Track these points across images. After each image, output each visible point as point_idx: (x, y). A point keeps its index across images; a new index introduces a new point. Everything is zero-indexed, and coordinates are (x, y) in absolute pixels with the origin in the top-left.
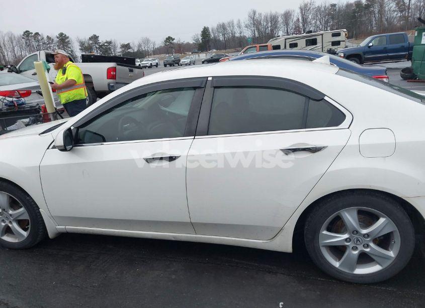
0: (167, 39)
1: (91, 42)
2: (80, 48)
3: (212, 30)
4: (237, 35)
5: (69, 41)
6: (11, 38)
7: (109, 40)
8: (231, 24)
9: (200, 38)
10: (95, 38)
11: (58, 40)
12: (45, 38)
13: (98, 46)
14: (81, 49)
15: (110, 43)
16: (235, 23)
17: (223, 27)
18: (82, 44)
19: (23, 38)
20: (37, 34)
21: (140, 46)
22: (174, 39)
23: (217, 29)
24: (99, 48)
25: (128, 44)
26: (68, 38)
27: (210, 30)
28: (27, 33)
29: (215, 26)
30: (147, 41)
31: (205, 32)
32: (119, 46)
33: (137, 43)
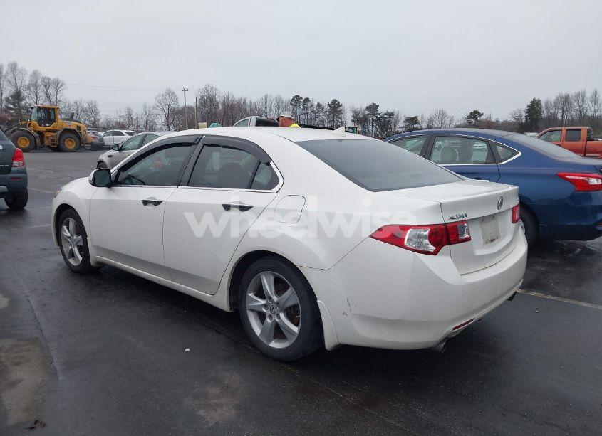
0: (471, 113)
1: (367, 112)
2: (353, 118)
3: (546, 105)
4: (590, 113)
5: (341, 110)
6: (278, 104)
7: (390, 111)
8: (580, 97)
9: (524, 114)
10: (373, 108)
11: (329, 108)
12: (315, 104)
13: (375, 118)
14: (353, 121)
15: (391, 114)
16: (589, 95)
17: (565, 101)
18: (356, 114)
19: (291, 104)
20: (307, 100)
21: (431, 121)
22: (482, 114)
23: (555, 103)
24: (376, 121)
25: (416, 117)
26: (341, 106)
27: (543, 104)
28: (297, 98)
29: (552, 98)
30: (442, 115)
31: (534, 107)
32: (403, 119)
33: (427, 117)
